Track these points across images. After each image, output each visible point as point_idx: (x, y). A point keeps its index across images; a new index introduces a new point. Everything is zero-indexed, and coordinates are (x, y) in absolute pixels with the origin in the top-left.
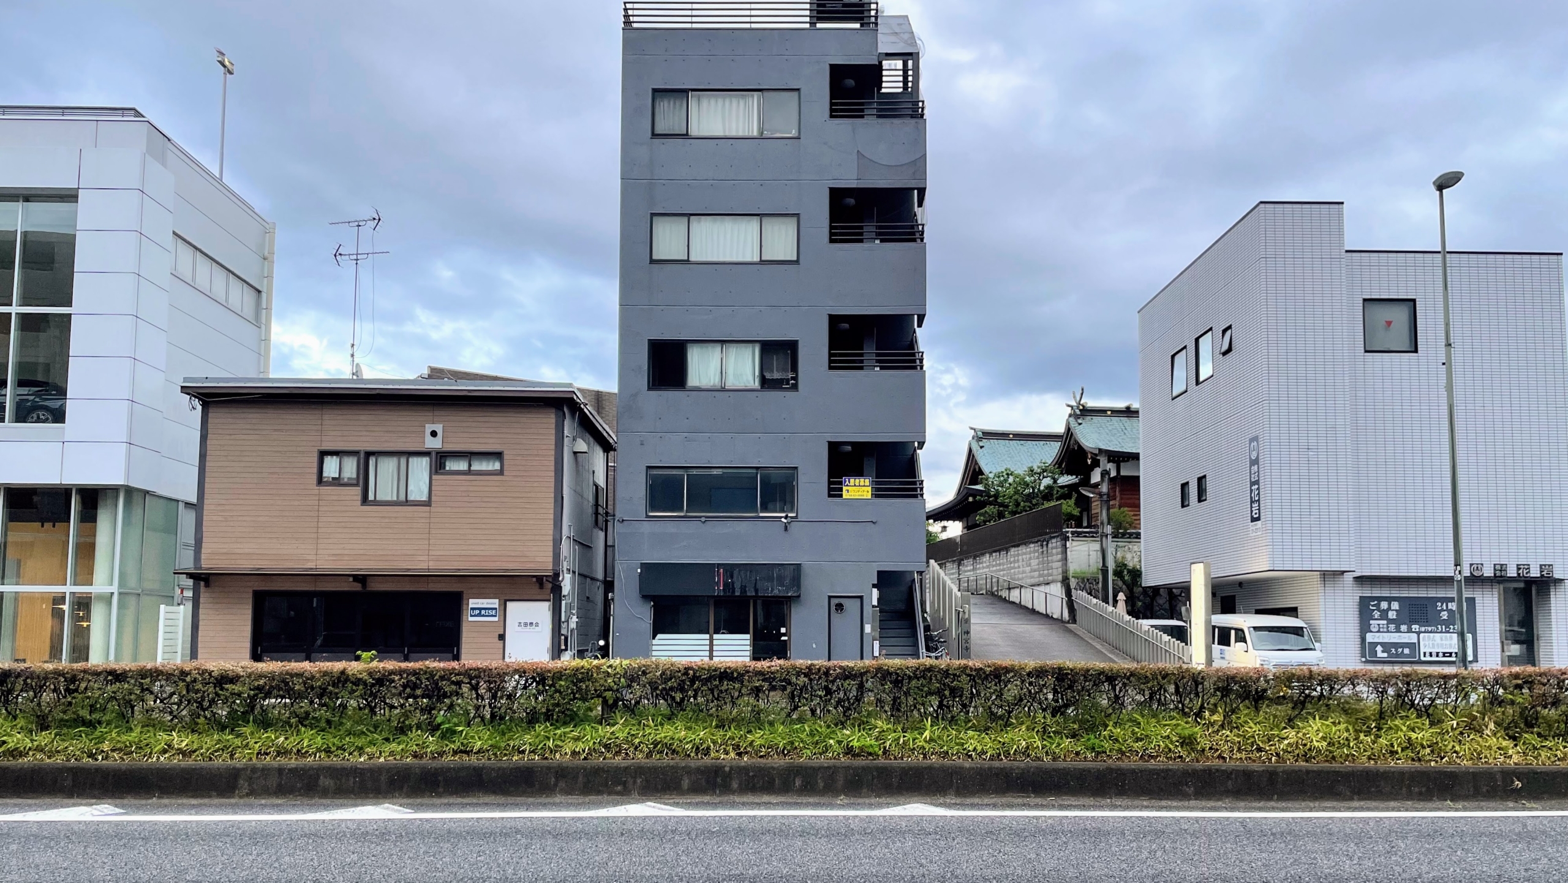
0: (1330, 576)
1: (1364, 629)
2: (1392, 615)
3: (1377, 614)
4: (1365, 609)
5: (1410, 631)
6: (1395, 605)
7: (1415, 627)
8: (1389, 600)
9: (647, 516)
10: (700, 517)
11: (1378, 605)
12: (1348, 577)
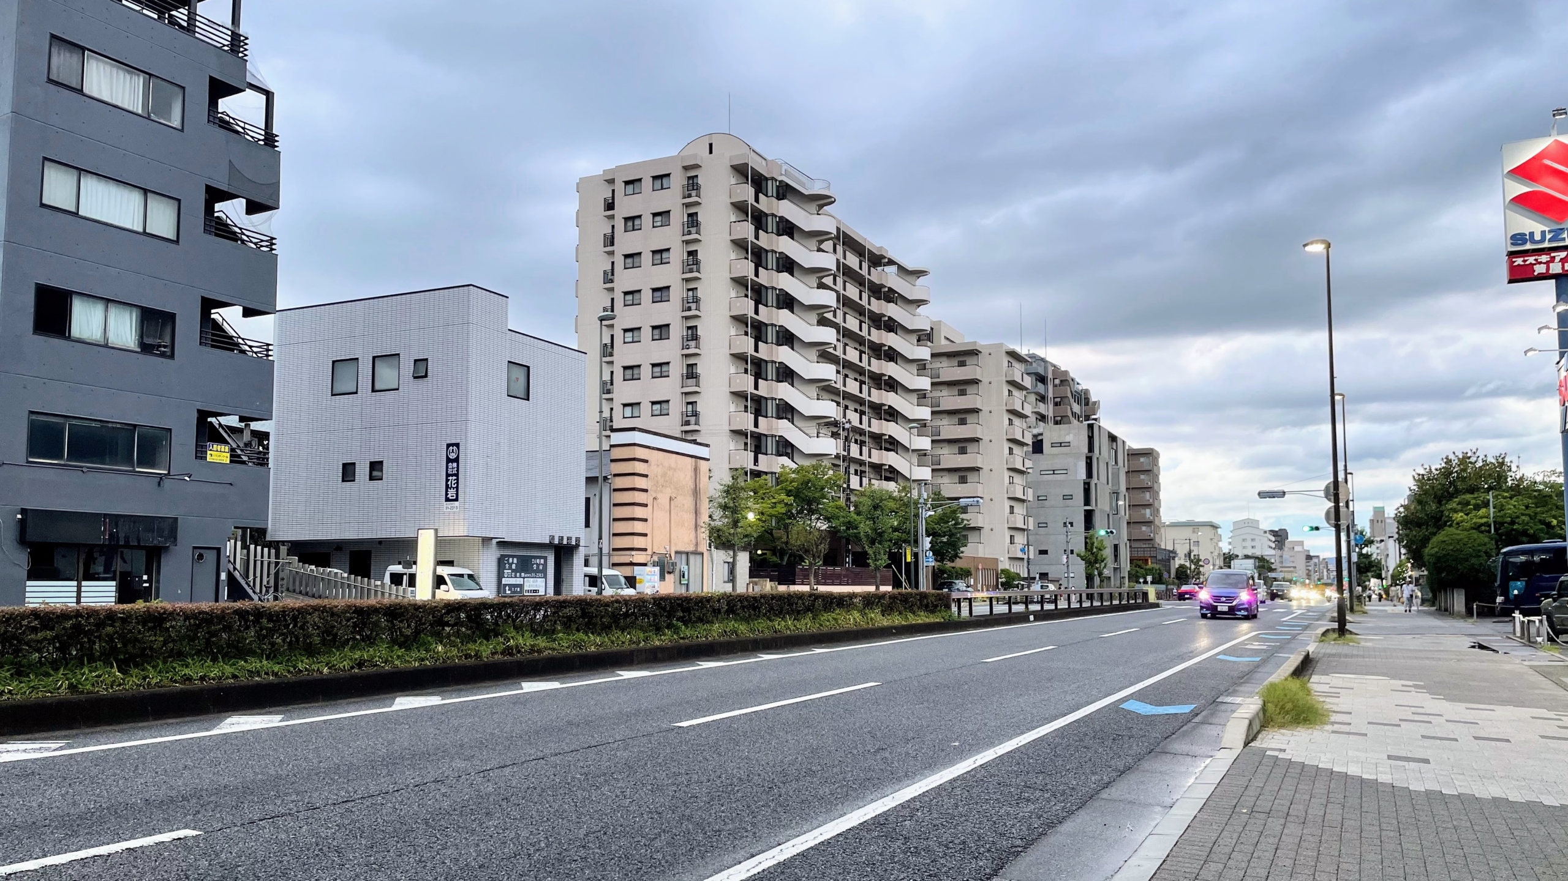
0: (486, 540)
1: (500, 576)
2: (514, 566)
3: (507, 566)
4: (501, 562)
5: (520, 577)
6: (515, 561)
7: (523, 574)
8: (513, 557)
9: (28, 462)
10: (82, 467)
11: (508, 560)
12: (494, 541)
